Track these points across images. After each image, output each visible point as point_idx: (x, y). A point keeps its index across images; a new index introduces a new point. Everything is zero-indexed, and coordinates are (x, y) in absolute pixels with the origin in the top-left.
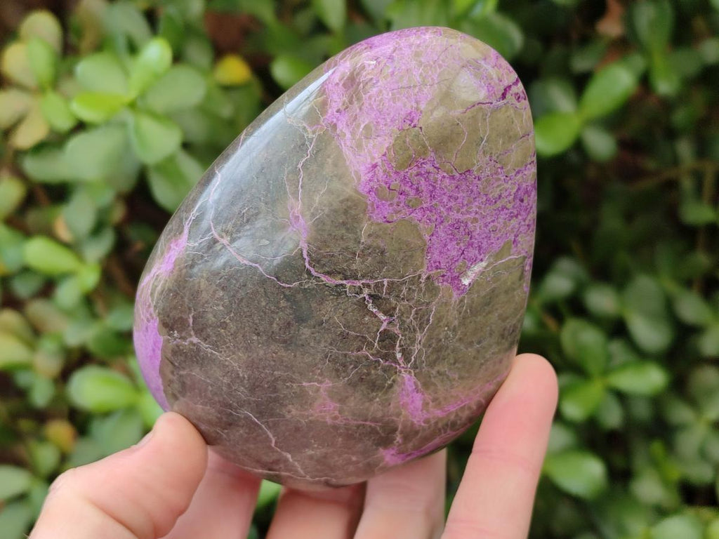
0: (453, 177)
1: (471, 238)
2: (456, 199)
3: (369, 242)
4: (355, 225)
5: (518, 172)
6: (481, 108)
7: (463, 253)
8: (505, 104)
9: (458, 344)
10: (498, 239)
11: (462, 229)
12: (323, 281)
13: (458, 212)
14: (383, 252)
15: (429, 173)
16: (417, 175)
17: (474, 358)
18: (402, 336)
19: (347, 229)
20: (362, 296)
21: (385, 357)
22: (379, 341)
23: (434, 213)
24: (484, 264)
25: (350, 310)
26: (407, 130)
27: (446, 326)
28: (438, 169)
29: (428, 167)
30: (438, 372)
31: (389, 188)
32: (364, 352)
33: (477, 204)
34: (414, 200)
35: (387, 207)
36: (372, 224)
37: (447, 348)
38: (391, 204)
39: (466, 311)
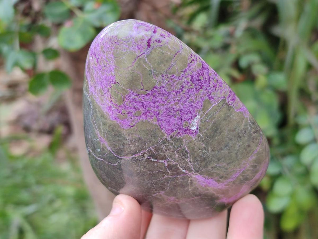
0: (148, 94)
1: (181, 111)
2: (158, 101)
3: (130, 137)
4: (120, 134)
5: (185, 71)
6: (140, 59)
7: (181, 119)
8: (152, 49)
9: (213, 153)
10: (198, 103)
11: (172, 111)
12: (126, 159)
13: (163, 105)
14: (140, 139)
15: (135, 99)
16: (130, 102)
17: (229, 153)
18: (179, 163)
19: (118, 137)
20: (146, 158)
21: (178, 174)
22: (169, 170)
23: (151, 113)
24: (198, 117)
25: (145, 165)
26: (113, 86)
27: (199, 149)
28: (138, 95)
29: (133, 97)
30: (212, 168)
31: (122, 114)
32: (166, 176)
33: (171, 97)
34: (137, 113)
35: (127, 121)
36: (126, 131)
37: (208, 157)
38: (128, 119)
39: (205, 139)
